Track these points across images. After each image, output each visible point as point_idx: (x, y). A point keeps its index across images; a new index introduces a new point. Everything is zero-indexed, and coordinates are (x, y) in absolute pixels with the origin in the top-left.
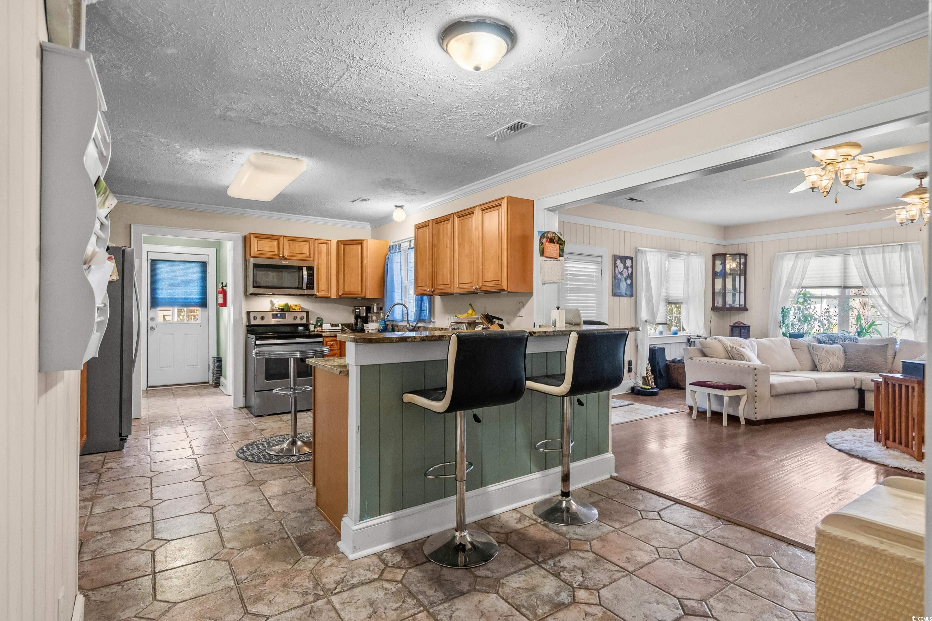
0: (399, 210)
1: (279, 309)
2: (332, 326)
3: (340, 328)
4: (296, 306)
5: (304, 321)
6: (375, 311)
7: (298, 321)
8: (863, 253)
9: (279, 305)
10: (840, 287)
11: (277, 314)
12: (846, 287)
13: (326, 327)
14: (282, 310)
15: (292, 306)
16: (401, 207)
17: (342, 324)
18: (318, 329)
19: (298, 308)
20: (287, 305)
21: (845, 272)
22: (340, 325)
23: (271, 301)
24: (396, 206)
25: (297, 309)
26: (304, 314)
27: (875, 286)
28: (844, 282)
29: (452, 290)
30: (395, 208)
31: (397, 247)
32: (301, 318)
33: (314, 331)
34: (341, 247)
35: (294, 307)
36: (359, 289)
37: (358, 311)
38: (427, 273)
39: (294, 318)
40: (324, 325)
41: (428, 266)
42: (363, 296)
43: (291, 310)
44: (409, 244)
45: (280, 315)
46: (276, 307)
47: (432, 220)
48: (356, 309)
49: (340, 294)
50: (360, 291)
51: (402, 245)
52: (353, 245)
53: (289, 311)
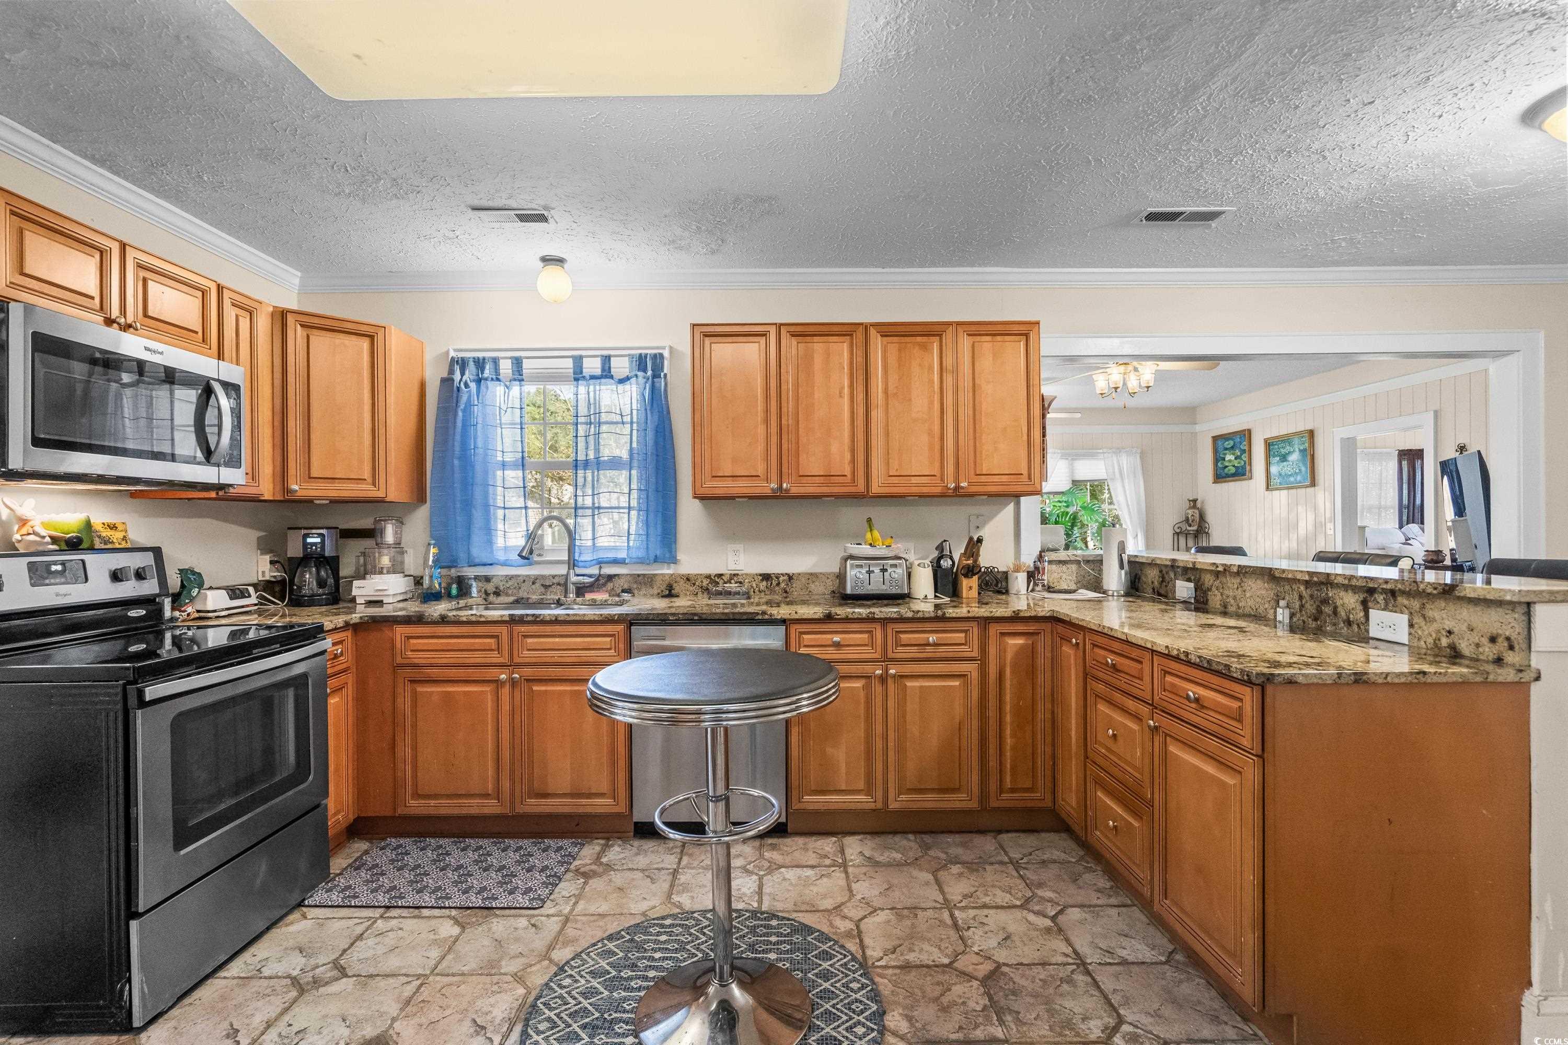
0: (552, 269)
1: (54, 540)
2: (231, 598)
3: (253, 600)
4: (113, 527)
5: (150, 587)
6: (389, 537)
7: (129, 589)
9: (45, 525)
11: (47, 565)
13: (214, 600)
14: (73, 545)
16: (560, 261)
17: (255, 586)
18: (189, 610)
19: (119, 535)
20: (88, 525)
22: (251, 589)
24: (546, 260)
25: (116, 537)
26: (146, 560)
29: (861, 488)
30: (541, 264)
31: (506, 367)
32: (140, 575)
33: (173, 619)
34: (296, 335)
35: (106, 533)
36: (367, 475)
37: (318, 540)
38: (761, 447)
39: (116, 576)
40: (209, 593)
41: (761, 430)
42: (380, 494)
43: (98, 544)
44: (569, 363)
45: (59, 568)
46: (35, 533)
47: (779, 326)
48: (306, 536)
49: (295, 487)
50: (370, 480)
51: (526, 364)
52: (342, 336)
53: (92, 549)
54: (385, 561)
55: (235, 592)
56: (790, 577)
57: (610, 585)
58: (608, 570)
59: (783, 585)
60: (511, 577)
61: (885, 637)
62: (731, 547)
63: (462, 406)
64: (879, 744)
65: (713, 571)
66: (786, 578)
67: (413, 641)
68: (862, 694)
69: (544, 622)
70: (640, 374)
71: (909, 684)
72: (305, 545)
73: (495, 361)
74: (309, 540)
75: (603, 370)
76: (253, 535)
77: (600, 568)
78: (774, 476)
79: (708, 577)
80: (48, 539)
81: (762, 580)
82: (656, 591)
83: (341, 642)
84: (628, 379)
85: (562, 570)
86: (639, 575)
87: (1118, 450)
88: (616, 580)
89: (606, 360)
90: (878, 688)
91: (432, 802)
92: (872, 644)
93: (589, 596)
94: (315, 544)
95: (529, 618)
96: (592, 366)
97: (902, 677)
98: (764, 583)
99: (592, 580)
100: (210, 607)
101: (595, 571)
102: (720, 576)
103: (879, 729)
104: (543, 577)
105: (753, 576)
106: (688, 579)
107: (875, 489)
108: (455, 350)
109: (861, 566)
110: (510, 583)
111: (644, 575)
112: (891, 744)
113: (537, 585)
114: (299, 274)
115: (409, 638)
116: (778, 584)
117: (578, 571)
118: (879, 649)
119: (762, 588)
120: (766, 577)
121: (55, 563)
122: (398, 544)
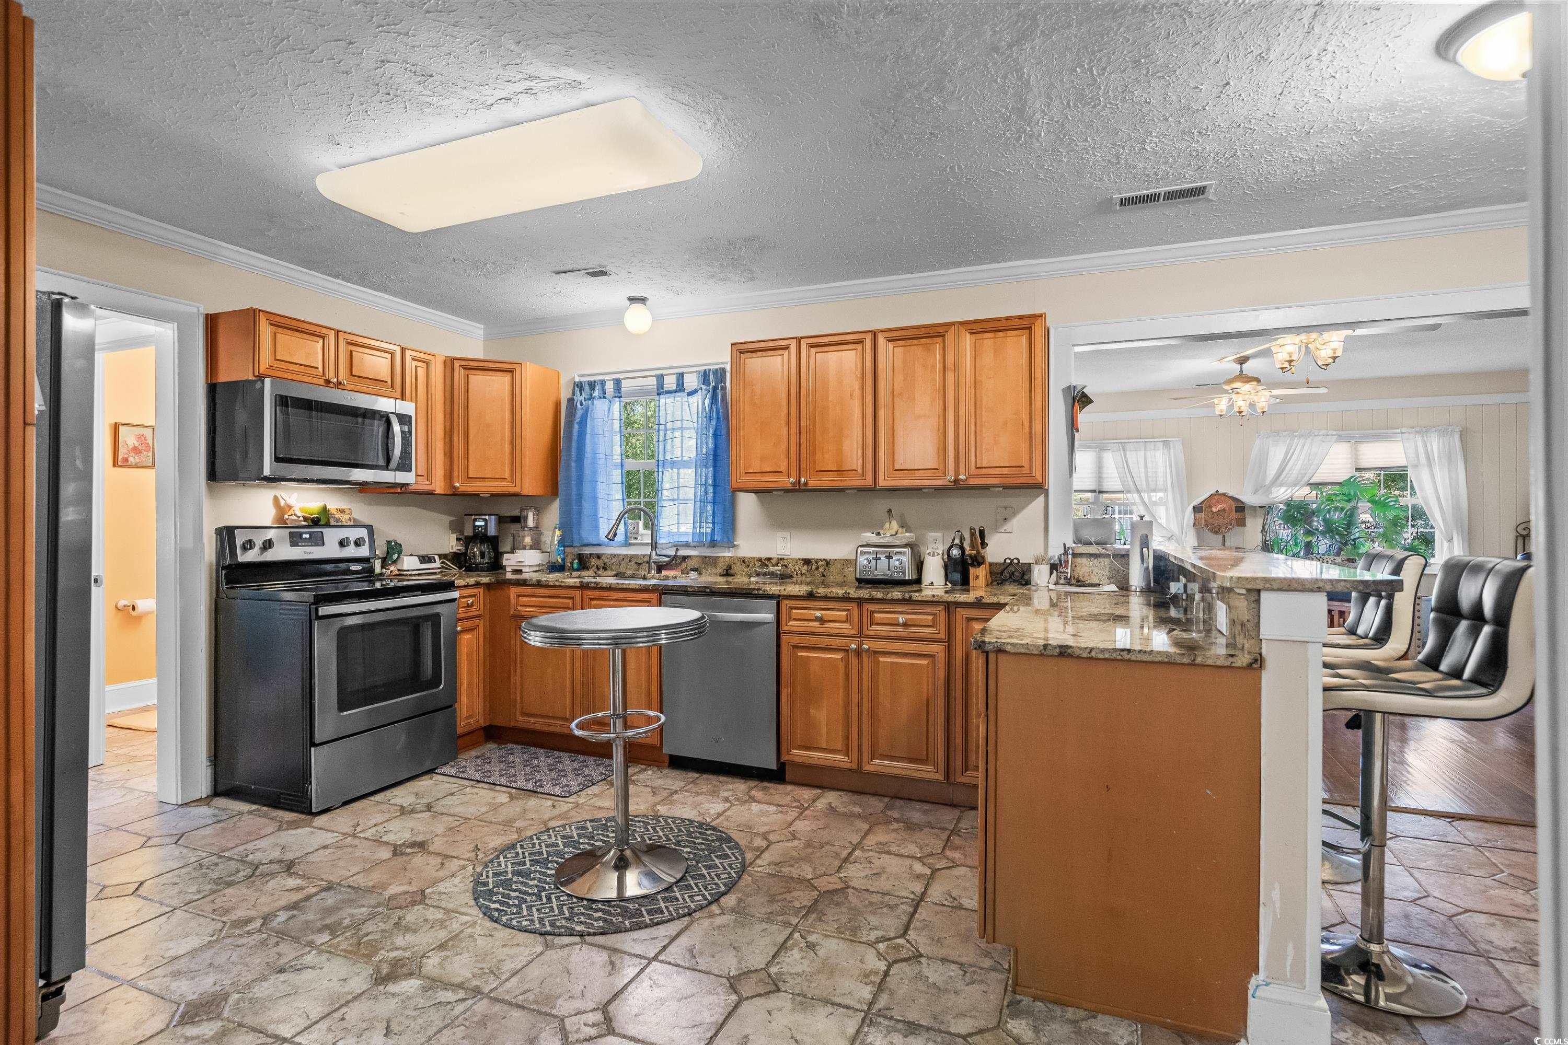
0: (638, 307)
1: (305, 519)
2: (421, 562)
3: (438, 564)
4: (342, 511)
5: (364, 551)
6: (531, 523)
7: (351, 552)
8: (1124, 450)
9: (301, 510)
10: (1094, 491)
11: (301, 534)
12: (1101, 492)
13: (409, 563)
14: (315, 522)
15: (334, 512)
16: (643, 300)
17: (440, 556)
18: (392, 568)
19: (347, 517)
20: (325, 510)
21: (1100, 472)
22: (437, 558)
23: (276, 500)
24: (632, 300)
25: (344, 518)
26: (363, 533)
27: (1138, 491)
28: (1100, 485)
29: (869, 482)
30: (628, 303)
31: (610, 386)
32: (358, 543)
33: (382, 574)
34: (459, 374)
35: (338, 515)
36: (507, 474)
37: (483, 523)
38: (783, 447)
39: (343, 544)
40: (405, 558)
41: (784, 432)
42: (517, 490)
43: (332, 522)
44: (653, 381)
45: (307, 536)
46: (295, 515)
47: (799, 340)
48: (475, 520)
49: (457, 485)
50: (509, 479)
51: (624, 384)
52: (490, 373)
53: (328, 525)
54: (528, 540)
55: (425, 559)
56: (828, 563)
57: (684, 565)
58: (683, 552)
59: (821, 569)
60: (614, 556)
61: (861, 615)
62: (780, 534)
63: (578, 420)
64: (855, 711)
65: (764, 555)
66: (824, 563)
67: (521, 598)
68: (841, 665)
69: (602, 589)
70: (704, 387)
71: (881, 659)
72: (474, 526)
73: (603, 383)
74: (477, 523)
75: (678, 385)
76: (447, 519)
77: (677, 550)
78: (794, 472)
79: (760, 560)
80: (301, 518)
81: (804, 564)
82: (719, 571)
83: (474, 596)
84: (695, 391)
85: (647, 551)
86: (706, 557)
87: (1424, 430)
88: (689, 560)
89: (681, 376)
90: (854, 661)
91: (532, 720)
92: (848, 620)
93: (664, 573)
94: (481, 526)
95: (592, 585)
96: (670, 382)
97: (875, 652)
98: (805, 567)
99: (668, 559)
100: (405, 568)
101: (672, 552)
102: (769, 559)
103: (855, 698)
104: (636, 556)
105: (796, 561)
106: (744, 562)
107: (882, 482)
108: (579, 376)
109: (869, 553)
110: (614, 560)
111: (710, 557)
112: (865, 712)
113: (633, 562)
114: (482, 326)
115: (519, 596)
116: (817, 568)
117: (659, 552)
118: (856, 626)
119: (804, 571)
120: (807, 562)
121: (306, 533)
122: (537, 527)
